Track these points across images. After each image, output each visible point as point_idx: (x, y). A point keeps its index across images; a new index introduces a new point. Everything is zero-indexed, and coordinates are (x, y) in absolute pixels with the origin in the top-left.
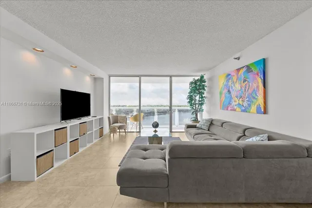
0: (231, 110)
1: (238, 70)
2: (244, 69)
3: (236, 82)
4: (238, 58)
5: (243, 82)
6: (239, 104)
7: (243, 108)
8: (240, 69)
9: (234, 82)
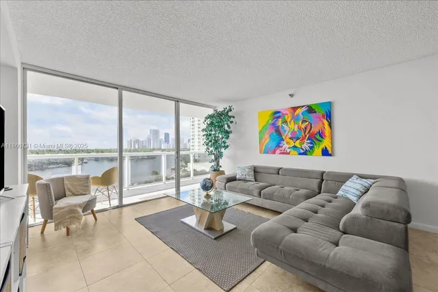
0: (280, 153)
1: (295, 109)
2: (304, 109)
3: (290, 122)
4: (291, 96)
5: (302, 123)
6: (295, 147)
7: (302, 151)
8: (298, 108)
9: (286, 122)
